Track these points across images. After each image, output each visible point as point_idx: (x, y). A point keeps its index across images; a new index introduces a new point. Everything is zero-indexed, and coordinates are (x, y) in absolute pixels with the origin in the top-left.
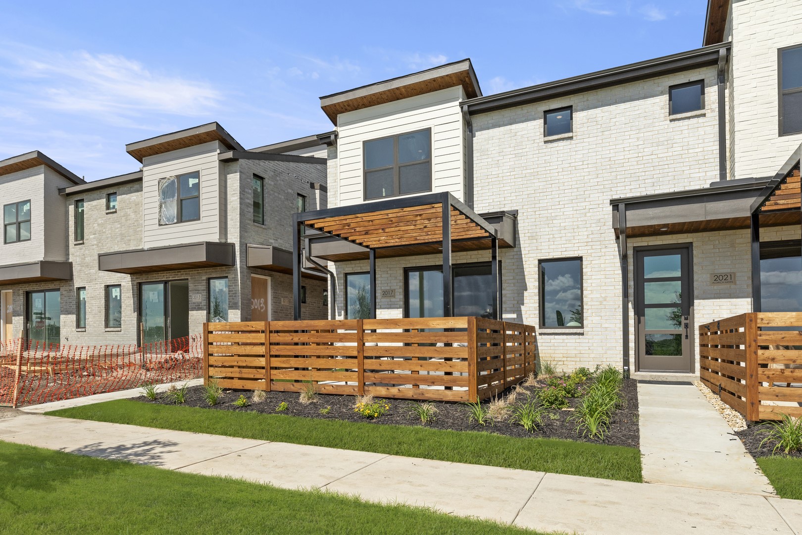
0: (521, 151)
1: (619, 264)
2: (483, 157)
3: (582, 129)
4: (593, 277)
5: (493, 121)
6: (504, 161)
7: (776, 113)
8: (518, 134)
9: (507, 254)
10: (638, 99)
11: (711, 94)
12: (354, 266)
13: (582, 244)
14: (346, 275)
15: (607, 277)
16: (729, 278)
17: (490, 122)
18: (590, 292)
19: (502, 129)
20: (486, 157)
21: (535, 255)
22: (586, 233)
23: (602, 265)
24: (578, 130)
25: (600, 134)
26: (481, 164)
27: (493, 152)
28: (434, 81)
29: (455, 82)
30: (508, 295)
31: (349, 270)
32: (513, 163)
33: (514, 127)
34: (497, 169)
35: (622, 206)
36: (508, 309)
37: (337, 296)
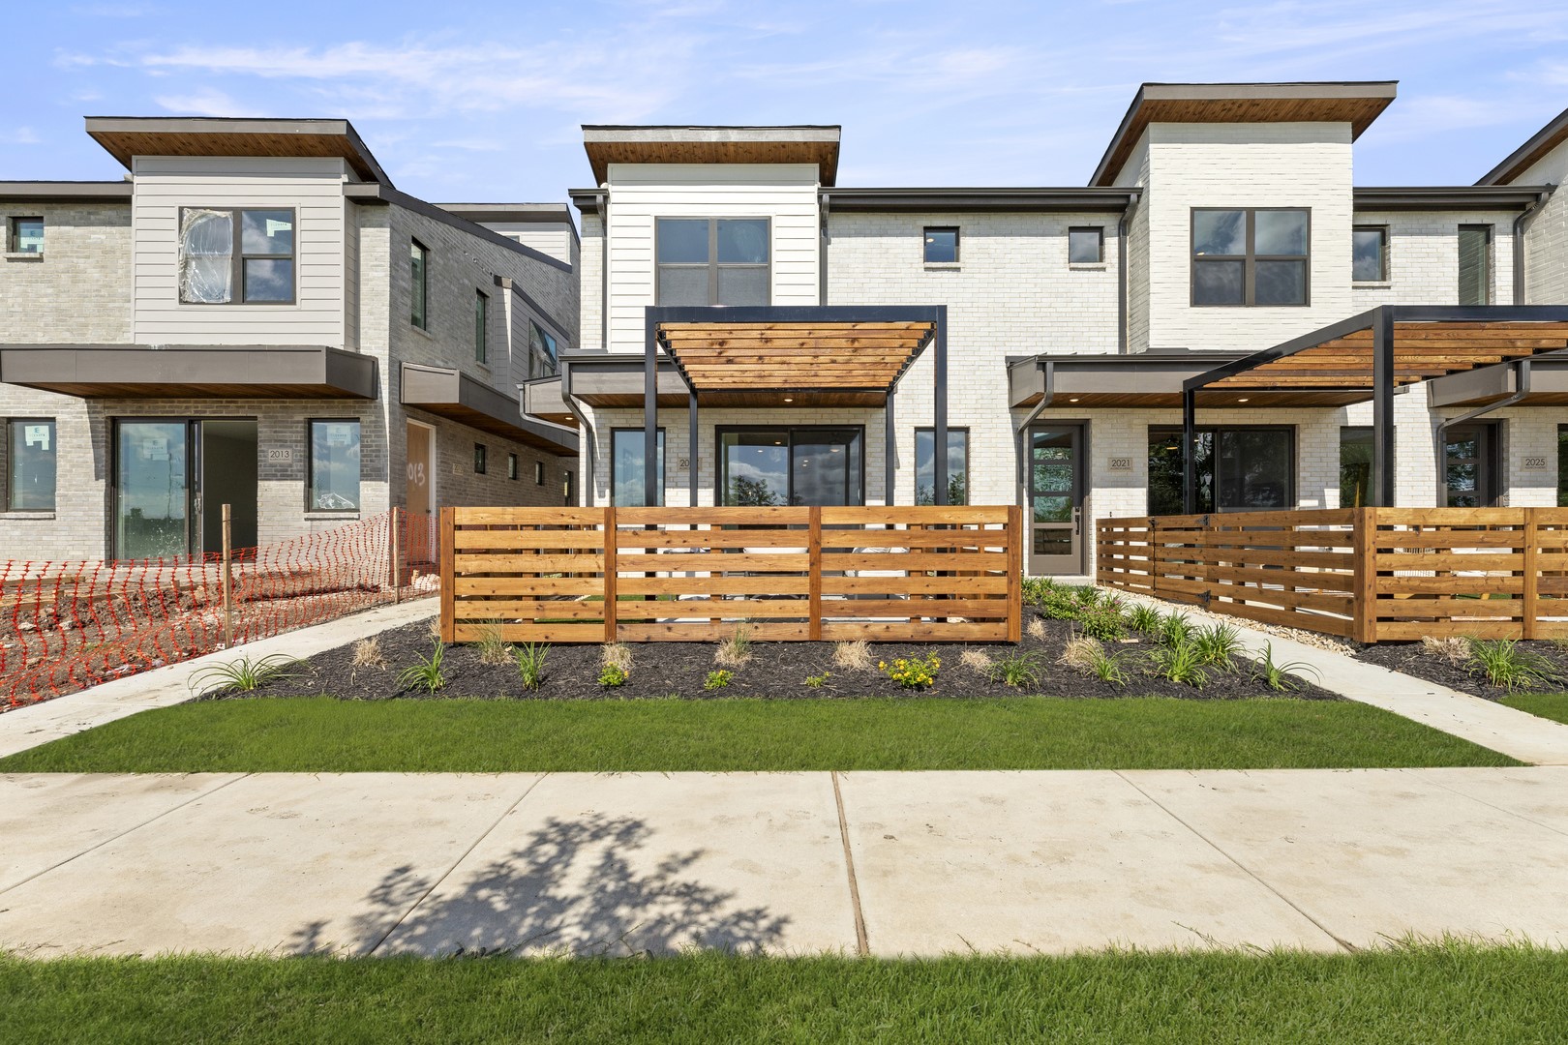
0: (893, 275)
1: (1012, 440)
2: (842, 275)
3: (971, 261)
4: (983, 455)
5: (856, 227)
6: (871, 285)
7: (1189, 280)
8: (891, 251)
9: (874, 416)
10: (1036, 235)
11: (1112, 244)
12: (629, 416)
13: (969, 411)
14: (613, 430)
15: (999, 455)
16: (1126, 464)
17: (852, 227)
18: (978, 474)
19: (868, 240)
20: (845, 275)
21: (910, 421)
22: (974, 397)
23: (994, 440)
24: (967, 261)
25: (993, 271)
26: (839, 285)
27: (857, 270)
28: (784, 146)
29: (811, 156)
30: (874, 474)
31: (617, 423)
32: (882, 290)
33: (884, 240)
34: (861, 295)
35: (1050, 365)
36: (874, 493)
37: (596, 465)
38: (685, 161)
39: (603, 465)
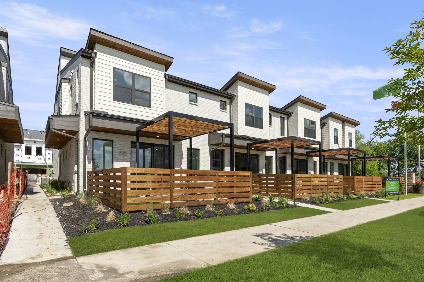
0: (182, 103)
1: (209, 153)
2: (168, 100)
3: (200, 104)
4: (203, 157)
5: (172, 87)
6: (176, 105)
7: (245, 119)
8: (181, 96)
9: (177, 143)
10: (214, 100)
11: (228, 106)
12: (100, 135)
13: (200, 145)
14: (94, 139)
15: (206, 157)
17: (171, 86)
18: (202, 162)
19: (175, 91)
20: (169, 100)
21: (186, 146)
22: (201, 141)
23: (205, 153)
24: (199, 103)
25: (205, 107)
26: (168, 103)
27: (172, 100)
29: (163, 63)
30: (177, 160)
31: (95, 137)
32: (179, 107)
33: (179, 92)
34: (173, 107)
35: (224, 136)
36: (177, 166)
38: (124, 52)
39: (90, 152)
